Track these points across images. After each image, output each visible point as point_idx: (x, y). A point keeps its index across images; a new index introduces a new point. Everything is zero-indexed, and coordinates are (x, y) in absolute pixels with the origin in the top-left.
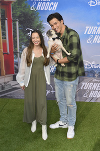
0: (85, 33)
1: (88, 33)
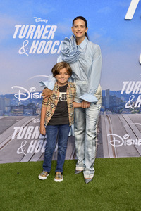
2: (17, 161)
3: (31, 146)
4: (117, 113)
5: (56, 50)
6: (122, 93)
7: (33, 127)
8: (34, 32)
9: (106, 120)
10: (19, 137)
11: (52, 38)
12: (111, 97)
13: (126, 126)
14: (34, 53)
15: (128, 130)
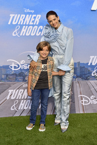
0: (9, 23)
1: (14, 23)
2: (11, 116)
3: (21, 104)
4: (85, 80)
5: (40, 33)
6: (89, 64)
7: (23, 90)
8: (24, 20)
9: (78, 85)
10: (12, 98)
11: (37, 24)
12: (81, 68)
13: (92, 89)
14: (24, 35)
15: (94, 92)
